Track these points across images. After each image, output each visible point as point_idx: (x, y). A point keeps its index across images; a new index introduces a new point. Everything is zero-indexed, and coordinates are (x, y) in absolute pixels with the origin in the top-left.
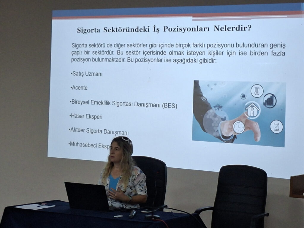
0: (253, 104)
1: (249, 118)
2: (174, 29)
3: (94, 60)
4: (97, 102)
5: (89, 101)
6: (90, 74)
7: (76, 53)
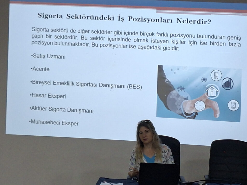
0: (213, 86)
1: (209, 98)
2: (138, 19)
3: (56, 43)
4: (60, 83)
5: (51, 81)
6: (52, 57)
7: (37, 36)
